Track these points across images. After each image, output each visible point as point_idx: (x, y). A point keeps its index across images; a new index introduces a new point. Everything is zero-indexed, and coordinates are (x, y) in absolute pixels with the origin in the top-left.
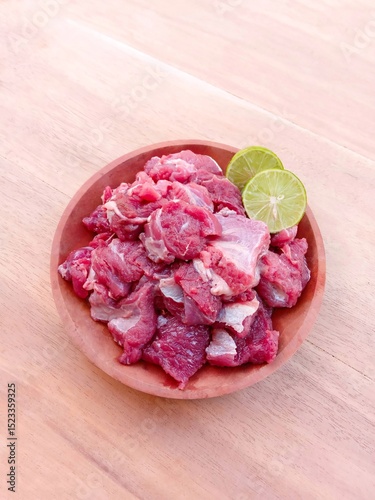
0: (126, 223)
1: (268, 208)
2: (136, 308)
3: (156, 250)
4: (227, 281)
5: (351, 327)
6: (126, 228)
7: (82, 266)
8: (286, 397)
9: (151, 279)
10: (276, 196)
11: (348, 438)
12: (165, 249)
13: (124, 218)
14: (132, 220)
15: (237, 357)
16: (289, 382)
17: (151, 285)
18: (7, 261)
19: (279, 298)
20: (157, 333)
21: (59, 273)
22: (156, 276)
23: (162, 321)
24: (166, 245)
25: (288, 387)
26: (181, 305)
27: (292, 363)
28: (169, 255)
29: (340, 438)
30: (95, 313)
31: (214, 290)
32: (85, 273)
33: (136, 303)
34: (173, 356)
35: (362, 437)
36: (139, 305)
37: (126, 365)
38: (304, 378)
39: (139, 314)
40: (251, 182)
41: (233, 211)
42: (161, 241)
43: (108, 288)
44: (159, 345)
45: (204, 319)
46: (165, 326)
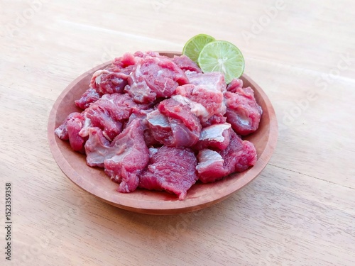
0: (112, 77)
1: (218, 67)
2: (129, 139)
3: (140, 91)
4: (202, 104)
5: (304, 152)
6: (113, 80)
7: (77, 120)
8: (275, 210)
9: (138, 114)
10: (222, 58)
11: (340, 232)
12: (148, 88)
13: (111, 73)
14: (118, 74)
15: (225, 164)
16: (272, 198)
17: (139, 119)
18: (7, 150)
19: (245, 124)
20: (151, 161)
21: (56, 135)
22: (143, 111)
23: (153, 150)
24: (148, 85)
25: (273, 201)
26: (169, 130)
27: (270, 183)
28: (151, 92)
29: (333, 234)
30: (92, 159)
31: (193, 110)
32: (80, 124)
33: (129, 135)
34: (168, 174)
35: (350, 228)
36: (131, 136)
37: (126, 192)
38: (283, 192)
39: (132, 144)
40: (202, 52)
41: (193, 72)
42: (144, 83)
43: (102, 128)
44: (154, 167)
45: (190, 135)
46: (156, 153)
